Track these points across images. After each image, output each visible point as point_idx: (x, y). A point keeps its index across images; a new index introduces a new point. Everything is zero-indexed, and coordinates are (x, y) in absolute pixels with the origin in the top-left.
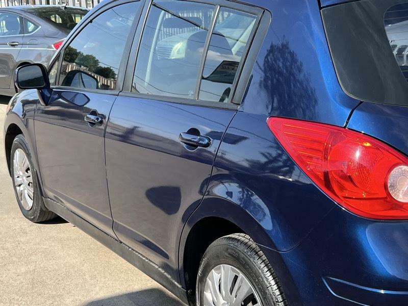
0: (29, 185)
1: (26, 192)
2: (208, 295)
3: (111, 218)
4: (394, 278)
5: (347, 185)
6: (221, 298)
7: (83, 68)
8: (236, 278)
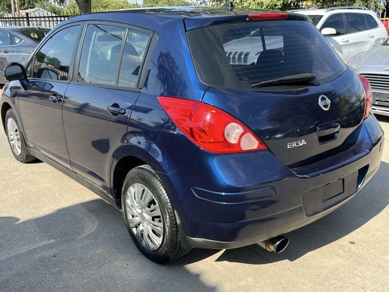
0: (18, 140)
1: (16, 144)
2: (128, 201)
3: (69, 159)
4: (230, 186)
5: (203, 134)
6: (135, 202)
7: (50, 66)
8: (144, 190)
